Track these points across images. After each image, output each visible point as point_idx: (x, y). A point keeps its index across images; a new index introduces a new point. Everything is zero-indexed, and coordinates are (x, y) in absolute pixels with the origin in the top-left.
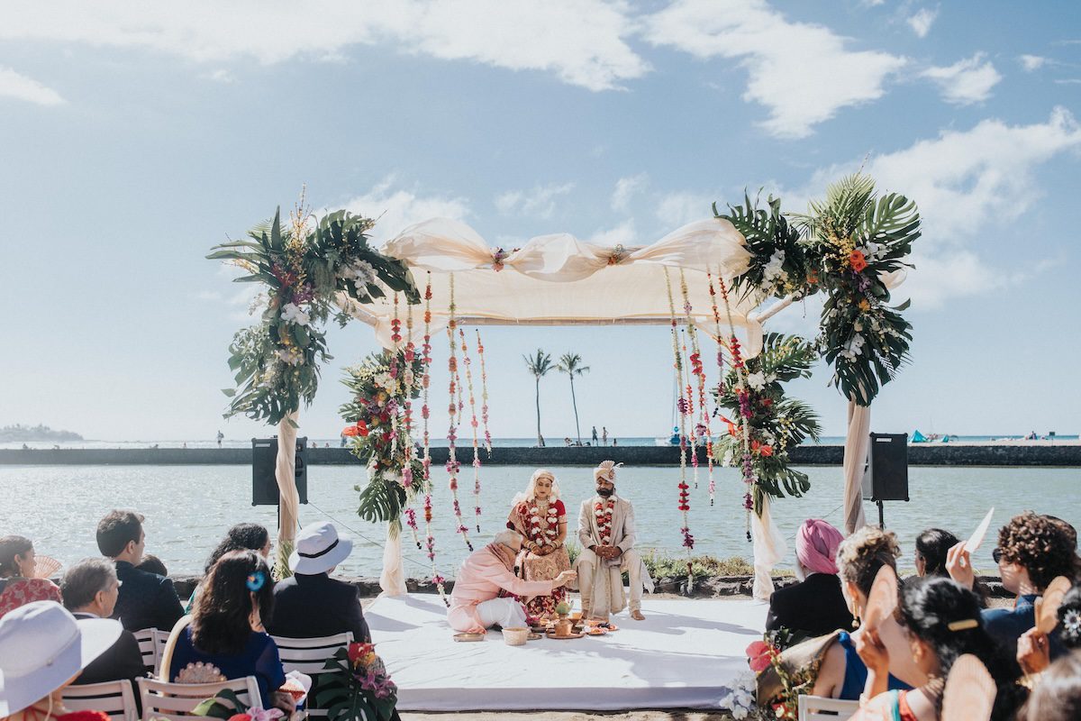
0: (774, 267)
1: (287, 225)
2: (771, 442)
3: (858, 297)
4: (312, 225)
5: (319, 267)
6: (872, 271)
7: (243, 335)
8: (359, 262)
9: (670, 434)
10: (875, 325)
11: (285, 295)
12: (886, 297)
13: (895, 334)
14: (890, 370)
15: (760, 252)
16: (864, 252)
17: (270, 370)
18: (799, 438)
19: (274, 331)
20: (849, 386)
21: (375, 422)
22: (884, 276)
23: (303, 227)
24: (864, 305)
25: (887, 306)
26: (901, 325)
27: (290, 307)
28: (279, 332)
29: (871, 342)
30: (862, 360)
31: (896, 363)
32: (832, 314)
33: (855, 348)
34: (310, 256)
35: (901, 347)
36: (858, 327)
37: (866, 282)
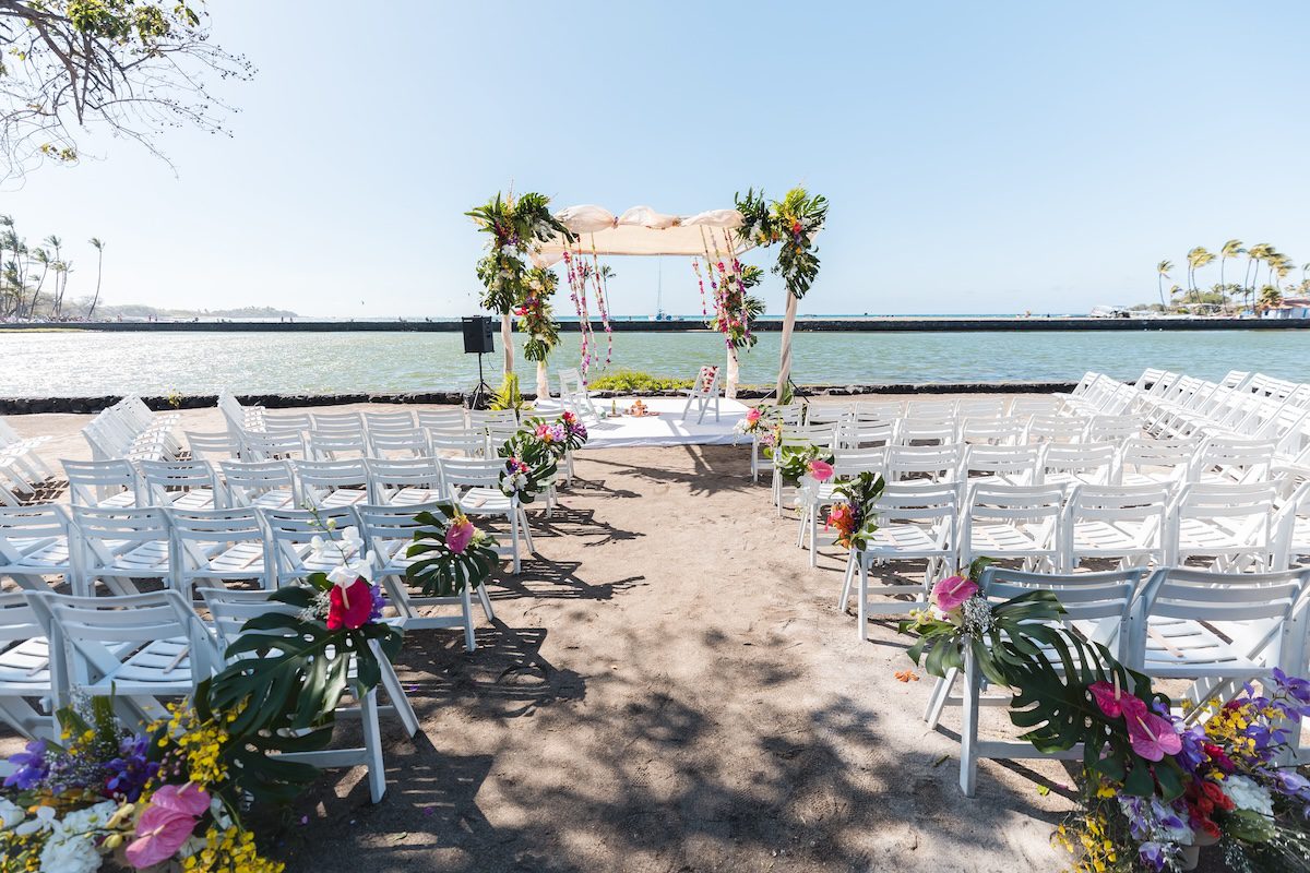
0: (756, 229)
1: (504, 200)
2: (739, 319)
3: (796, 246)
4: (516, 203)
5: (522, 225)
6: (803, 233)
7: (483, 262)
8: (543, 222)
9: (657, 314)
10: (803, 261)
11: (502, 240)
12: (809, 247)
13: (812, 265)
14: (809, 283)
15: (750, 221)
16: (801, 223)
17: (497, 282)
18: (754, 317)
19: (499, 260)
20: (792, 287)
21: (531, 308)
22: (809, 235)
23: (511, 204)
24: (798, 251)
25: (810, 252)
26: (815, 261)
27: (506, 247)
28: (500, 261)
29: (801, 270)
30: (796, 278)
31: (812, 280)
32: (784, 253)
33: (793, 271)
34: (516, 218)
35: (815, 272)
36: (795, 262)
37: (801, 239)
